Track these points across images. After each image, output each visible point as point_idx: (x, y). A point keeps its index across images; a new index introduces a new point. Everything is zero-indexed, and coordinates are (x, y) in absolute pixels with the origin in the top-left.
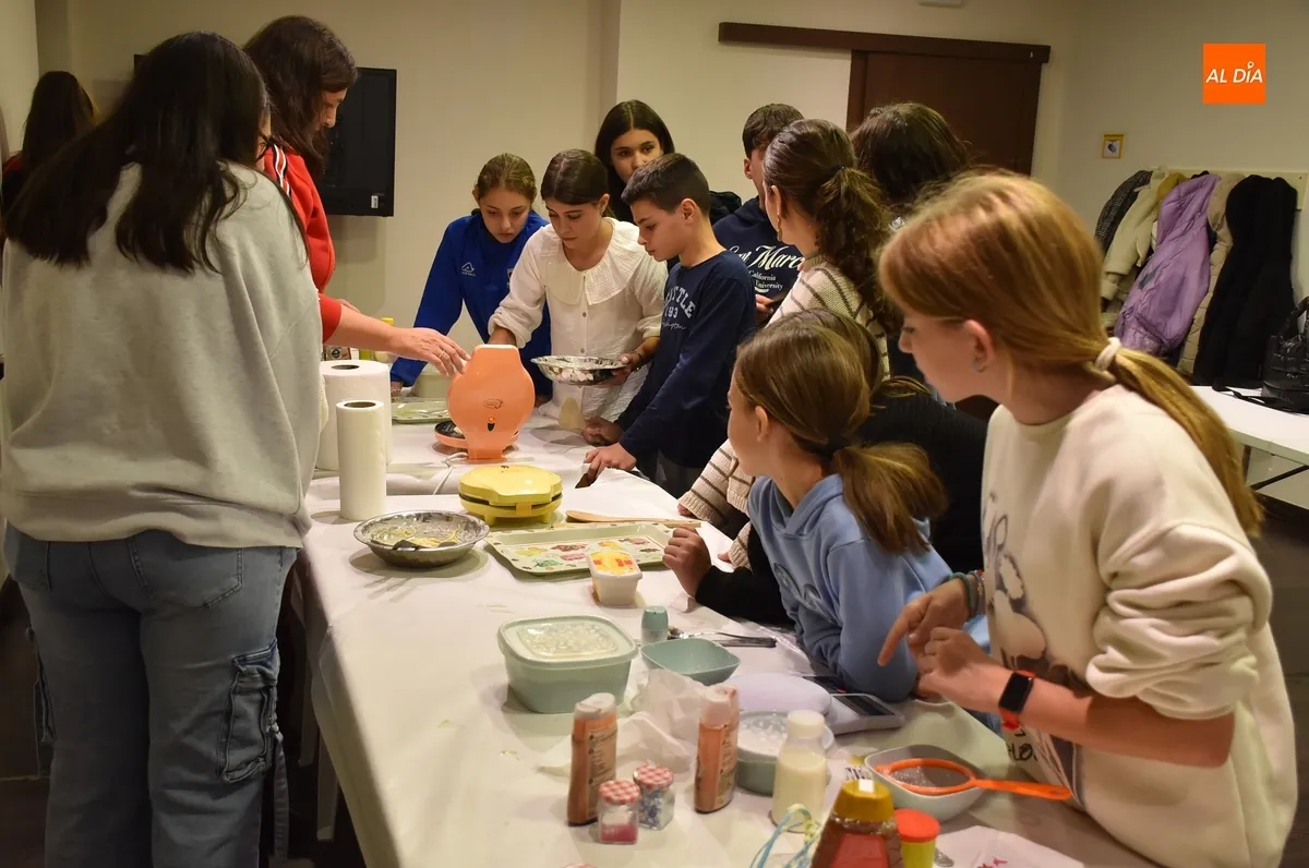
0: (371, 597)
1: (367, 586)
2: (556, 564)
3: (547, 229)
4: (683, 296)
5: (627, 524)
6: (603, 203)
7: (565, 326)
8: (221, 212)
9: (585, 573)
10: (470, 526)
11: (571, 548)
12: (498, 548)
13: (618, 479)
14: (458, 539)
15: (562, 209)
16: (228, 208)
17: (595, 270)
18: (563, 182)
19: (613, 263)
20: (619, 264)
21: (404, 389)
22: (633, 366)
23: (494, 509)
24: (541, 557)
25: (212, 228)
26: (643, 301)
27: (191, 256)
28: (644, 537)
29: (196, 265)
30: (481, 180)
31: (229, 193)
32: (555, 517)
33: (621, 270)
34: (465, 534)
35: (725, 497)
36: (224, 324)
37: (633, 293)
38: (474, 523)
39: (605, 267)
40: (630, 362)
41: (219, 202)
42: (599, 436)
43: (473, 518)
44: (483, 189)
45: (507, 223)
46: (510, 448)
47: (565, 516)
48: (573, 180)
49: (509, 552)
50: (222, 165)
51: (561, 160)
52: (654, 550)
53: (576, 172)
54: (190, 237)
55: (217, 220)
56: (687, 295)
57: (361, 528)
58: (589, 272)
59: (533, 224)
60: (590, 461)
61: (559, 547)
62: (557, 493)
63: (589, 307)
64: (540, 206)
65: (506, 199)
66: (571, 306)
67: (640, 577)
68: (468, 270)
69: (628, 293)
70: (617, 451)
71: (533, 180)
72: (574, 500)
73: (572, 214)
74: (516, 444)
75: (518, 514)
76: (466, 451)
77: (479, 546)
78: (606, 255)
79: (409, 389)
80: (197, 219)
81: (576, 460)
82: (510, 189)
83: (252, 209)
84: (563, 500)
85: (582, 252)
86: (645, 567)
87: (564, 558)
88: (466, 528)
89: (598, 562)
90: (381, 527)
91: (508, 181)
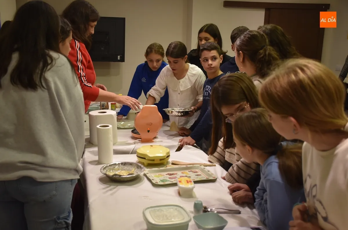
0: (104, 193)
1: (104, 189)
2: (167, 181)
3: (168, 66)
4: (209, 88)
5: (191, 166)
6: (185, 58)
7: (174, 97)
8: (46, 68)
9: (175, 185)
10: (138, 167)
11: (172, 174)
12: (148, 175)
13: (189, 148)
14: (135, 172)
15: (172, 60)
16: (49, 67)
17: (183, 80)
18: (173, 51)
19: (189, 78)
20: (191, 78)
21: (123, 117)
22: (196, 110)
23: (147, 161)
24: (162, 178)
25: (43, 74)
26: (198, 90)
27: (37, 85)
28: (197, 170)
29: (38, 87)
30: (147, 51)
31: (49, 61)
32: (168, 163)
33: (191, 80)
34: (137, 170)
35: (224, 157)
36: (48, 107)
37: (195, 87)
38: (140, 166)
39: (186, 79)
40: (194, 109)
41: (46, 65)
42: (184, 133)
43: (140, 165)
44: (147, 54)
45: (155, 64)
46: (155, 138)
47: (171, 162)
48: (176, 50)
49: (151, 176)
50: (47, 51)
51: (172, 44)
52: (200, 175)
53: (177, 48)
54: (36, 78)
55: (45, 71)
56: (210, 88)
57: (103, 168)
58: (181, 80)
59: (163, 65)
60: (180, 142)
61: (168, 174)
62: (168, 155)
63: (181, 91)
64: (165, 59)
65: (155, 56)
66: (175, 91)
67: (194, 187)
68: (144, 80)
69: (193, 87)
70: (189, 139)
71: (164, 51)
72: (174, 156)
73: (175, 61)
74: (158, 136)
75: (155, 162)
76: (141, 139)
77: (142, 174)
78: (187, 75)
79: (126, 117)
80: (38, 71)
81: (176, 142)
82: (156, 53)
83: (58, 67)
84: (170, 157)
85: (179, 74)
86: (196, 182)
87: (170, 178)
88: (138, 168)
89: (180, 182)
90: (110, 167)
91: (155, 51)
